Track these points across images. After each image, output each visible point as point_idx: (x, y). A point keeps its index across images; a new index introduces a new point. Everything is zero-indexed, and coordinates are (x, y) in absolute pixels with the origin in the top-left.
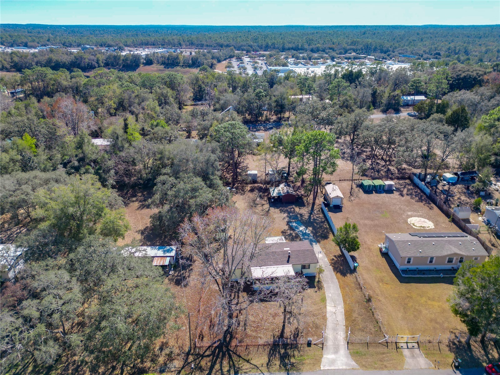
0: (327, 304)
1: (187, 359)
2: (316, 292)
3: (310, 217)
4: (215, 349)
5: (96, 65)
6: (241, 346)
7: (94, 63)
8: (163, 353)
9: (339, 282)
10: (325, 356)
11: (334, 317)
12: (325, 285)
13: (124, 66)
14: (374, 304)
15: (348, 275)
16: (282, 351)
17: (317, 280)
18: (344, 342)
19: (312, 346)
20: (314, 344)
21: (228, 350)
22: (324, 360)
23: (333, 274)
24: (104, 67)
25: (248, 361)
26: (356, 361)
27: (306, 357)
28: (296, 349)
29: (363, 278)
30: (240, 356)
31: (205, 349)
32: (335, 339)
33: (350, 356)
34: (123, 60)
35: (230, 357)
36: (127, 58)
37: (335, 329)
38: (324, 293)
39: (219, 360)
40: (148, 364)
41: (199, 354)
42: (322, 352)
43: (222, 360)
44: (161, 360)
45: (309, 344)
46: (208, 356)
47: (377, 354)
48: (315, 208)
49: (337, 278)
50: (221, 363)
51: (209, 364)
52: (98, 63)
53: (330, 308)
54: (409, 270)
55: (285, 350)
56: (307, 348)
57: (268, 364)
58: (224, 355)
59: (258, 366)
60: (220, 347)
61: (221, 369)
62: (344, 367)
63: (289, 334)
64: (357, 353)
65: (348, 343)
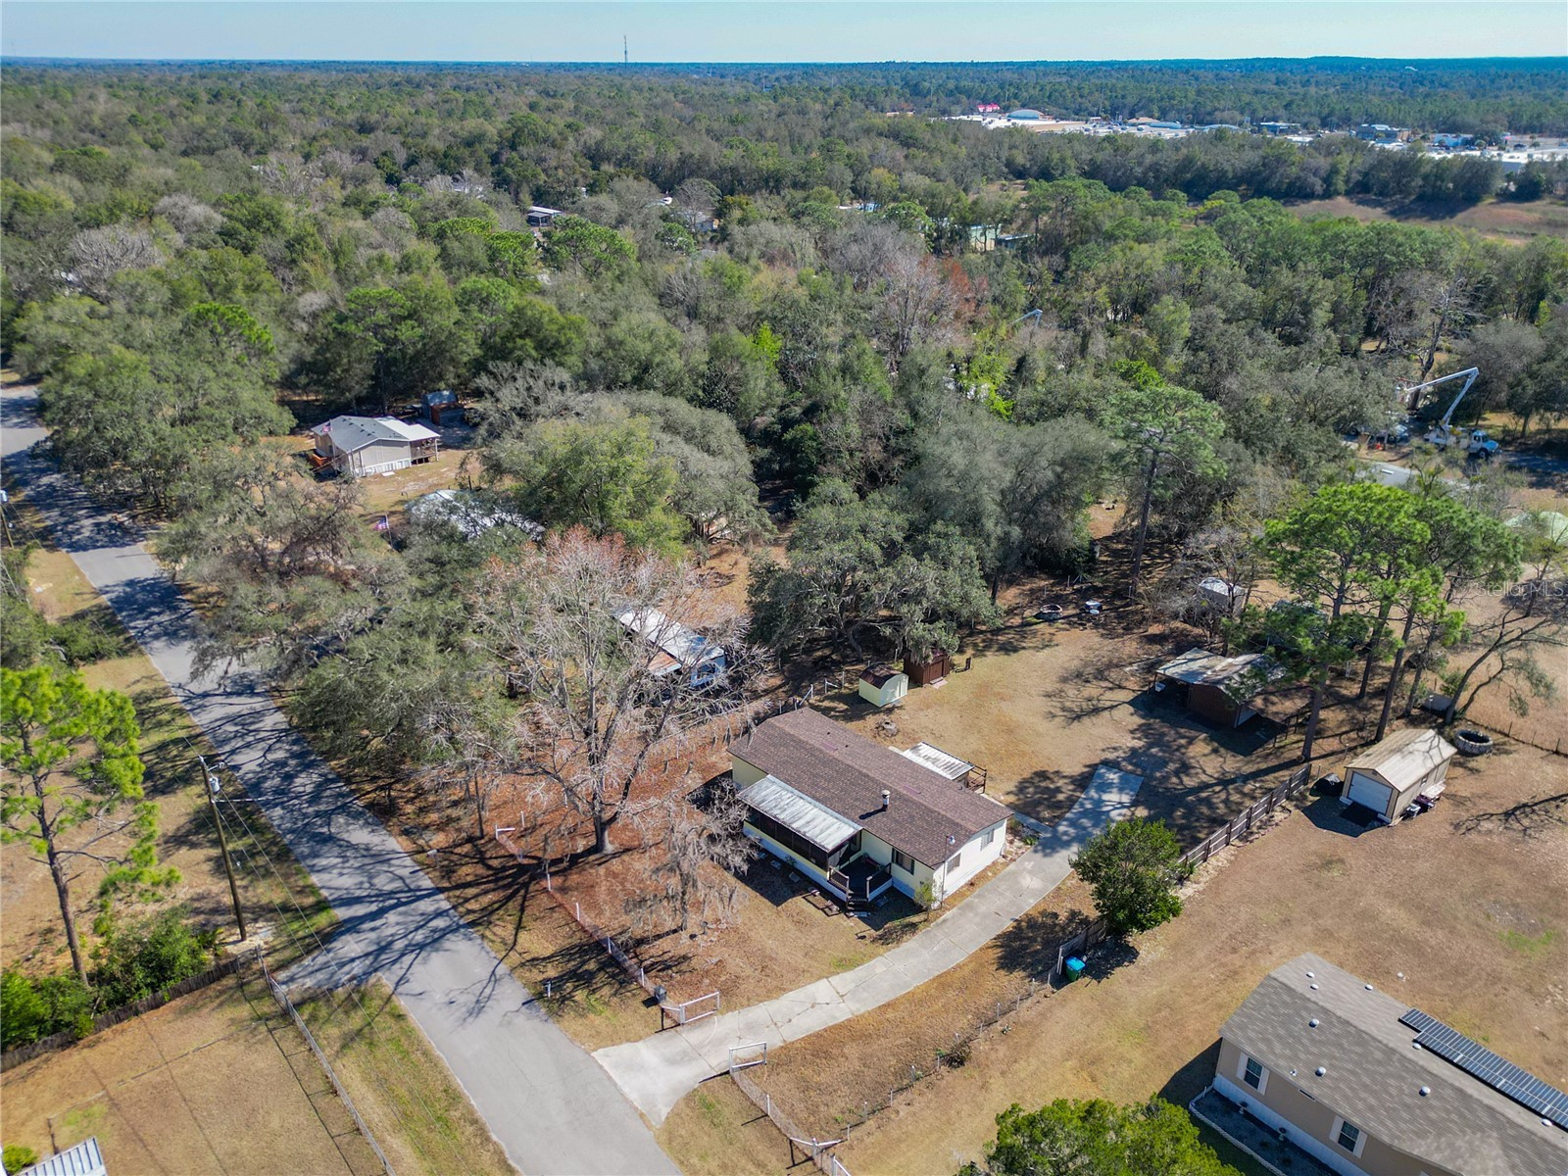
0: (835, 980)
1: (460, 845)
2: (863, 937)
3: (1205, 786)
4: (511, 867)
5: (1319, 188)
6: (551, 897)
7: (1312, 179)
8: (449, 811)
9: (959, 966)
10: (640, 1045)
11: (797, 1010)
12: (911, 943)
13: (1421, 198)
14: (949, 1077)
15: (1019, 974)
16: (592, 966)
17: (915, 919)
18: (724, 1065)
19: (654, 1009)
20: (663, 1010)
21: (526, 885)
22: (626, 1049)
23: (986, 939)
24: (1348, 193)
25: (519, 927)
26: (675, 1114)
27: (608, 1013)
28: (616, 986)
29: (1050, 1009)
30: (522, 909)
31: (503, 852)
32: (720, 1042)
33: (683, 1094)
34: (1425, 178)
35: (508, 898)
36: (1444, 171)
37: (751, 1028)
38: (872, 957)
39: (492, 886)
40: (409, 809)
41: (482, 853)
42: (648, 1035)
43: (494, 890)
44: (434, 817)
45: (652, 1001)
46: (489, 867)
47: (746, 1152)
48: (1270, 777)
49: (974, 957)
50: (486, 892)
51: (469, 879)
52: (1328, 180)
53: (821, 989)
54: (1249, 1116)
55: (599, 970)
56: (637, 1003)
57: (533, 960)
58: (505, 887)
59: (517, 947)
60: (522, 869)
61: (467, 900)
62: (634, 1097)
63: (653, 951)
64: (709, 1106)
65: (728, 1073)
